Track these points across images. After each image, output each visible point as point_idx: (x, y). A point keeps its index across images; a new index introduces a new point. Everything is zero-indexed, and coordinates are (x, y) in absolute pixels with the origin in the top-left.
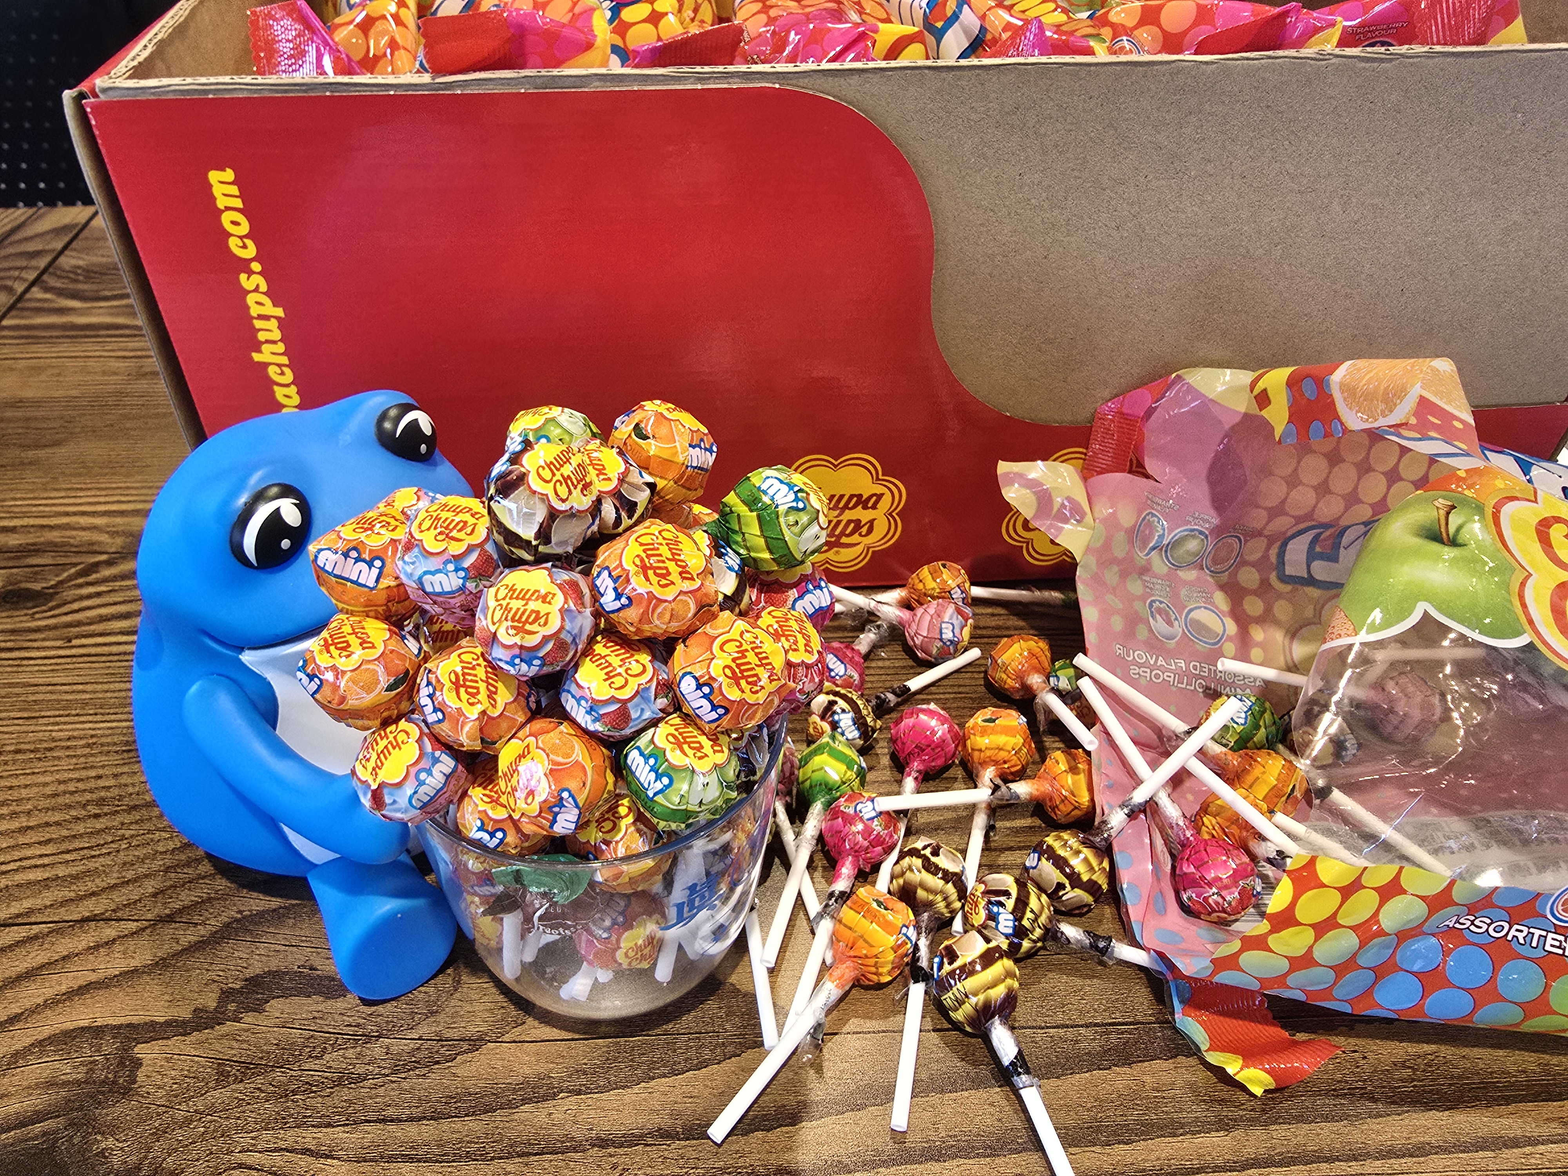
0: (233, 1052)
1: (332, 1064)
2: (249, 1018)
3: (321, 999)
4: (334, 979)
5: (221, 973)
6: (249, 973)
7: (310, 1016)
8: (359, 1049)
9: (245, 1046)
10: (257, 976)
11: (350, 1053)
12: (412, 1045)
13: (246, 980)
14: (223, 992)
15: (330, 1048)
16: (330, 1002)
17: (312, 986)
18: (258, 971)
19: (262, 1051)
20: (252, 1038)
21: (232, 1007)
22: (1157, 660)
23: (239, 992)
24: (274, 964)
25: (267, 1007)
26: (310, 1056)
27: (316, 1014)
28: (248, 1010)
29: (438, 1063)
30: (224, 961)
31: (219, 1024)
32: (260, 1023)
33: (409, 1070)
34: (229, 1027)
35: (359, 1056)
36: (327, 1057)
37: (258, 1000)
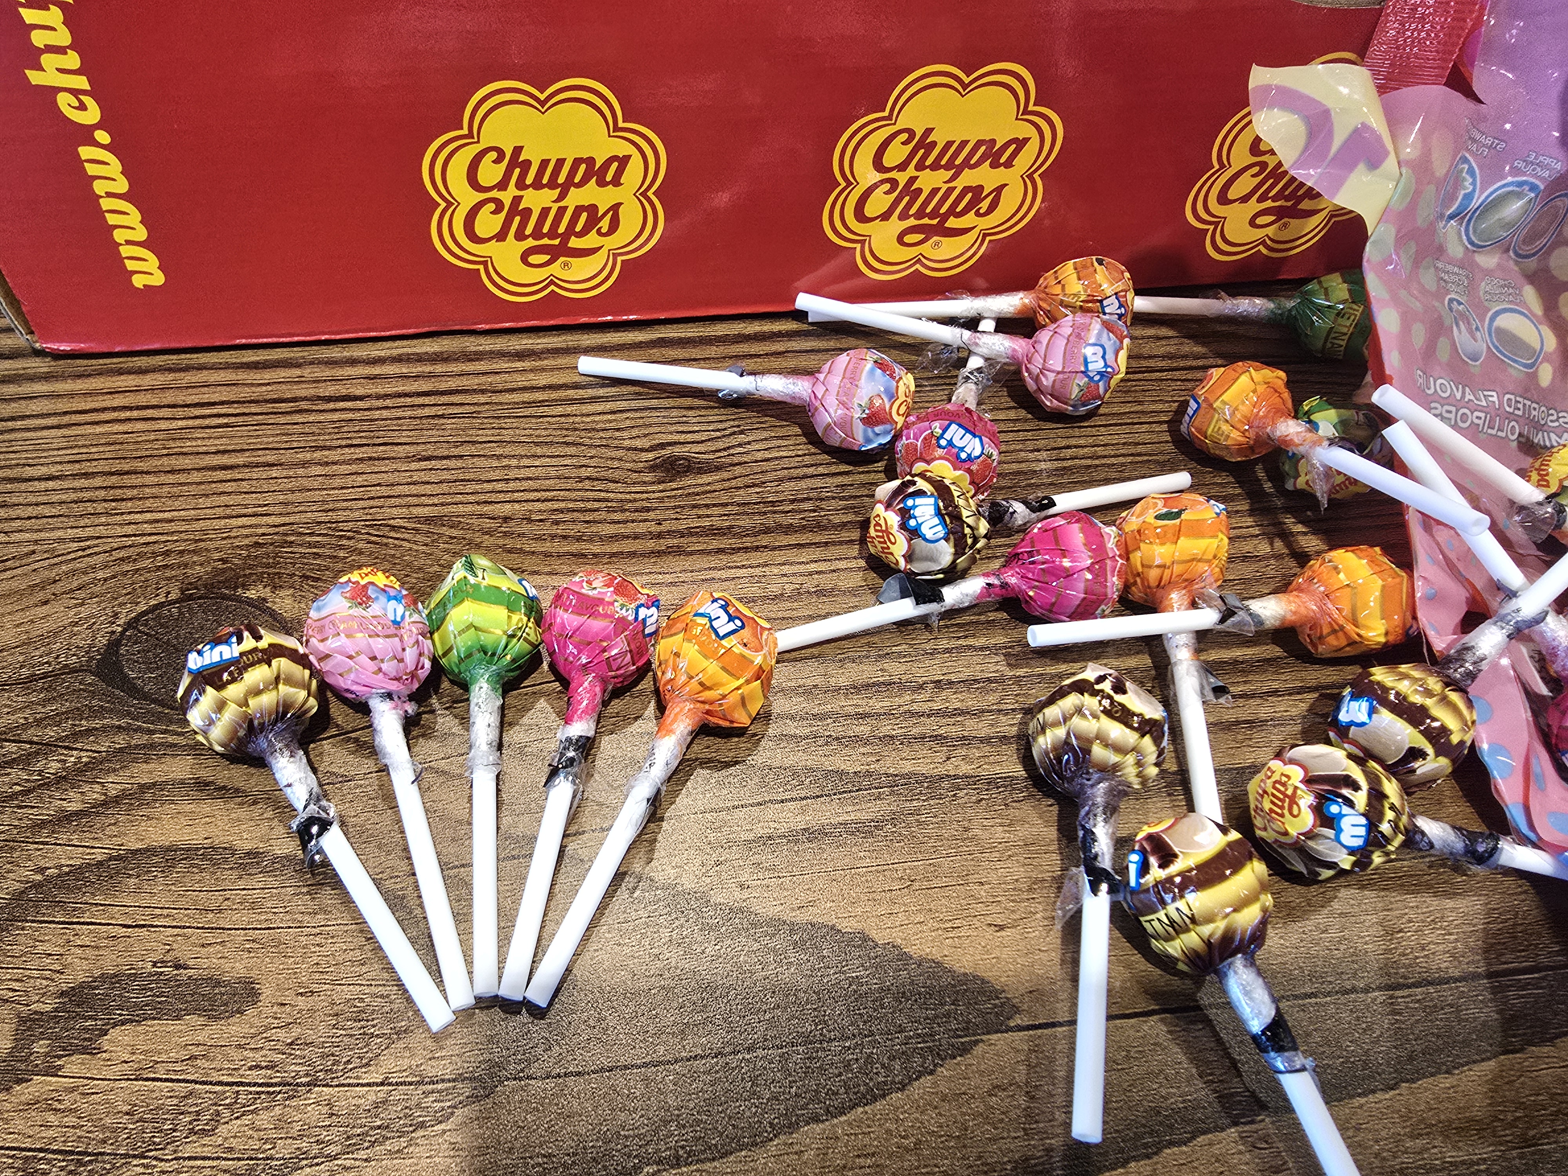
0: (51, 1133)
1: (233, 1143)
2: (74, 1065)
3: (202, 1020)
4: (218, 984)
5: (16, 985)
6: (66, 982)
7: (184, 1054)
8: (278, 1110)
9: (71, 1120)
10: (82, 986)
11: (264, 1119)
12: (373, 1095)
13: (63, 994)
14: (22, 1020)
15: (226, 1113)
16: (215, 1026)
17: (181, 998)
18: (81, 978)
19: (104, 1128)
20: (83, 1105)
21: (40, 1047)
22: (1464, 393)
23: (53, 1017)
24: (110, 963)
25: (105, 1042)
26: (192, 1132)
27: (195, 1051)
28: (71, 1050)
29: (422, 1125)
30: (18, 962)
31: (19, 1081)
32: (94, 1073)
33: (373, 1144)
34: (39, 1085)
35: (281, 1123)
36: (222, 1130)
37: (86, 1030)
